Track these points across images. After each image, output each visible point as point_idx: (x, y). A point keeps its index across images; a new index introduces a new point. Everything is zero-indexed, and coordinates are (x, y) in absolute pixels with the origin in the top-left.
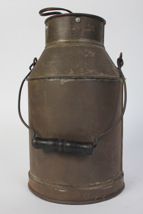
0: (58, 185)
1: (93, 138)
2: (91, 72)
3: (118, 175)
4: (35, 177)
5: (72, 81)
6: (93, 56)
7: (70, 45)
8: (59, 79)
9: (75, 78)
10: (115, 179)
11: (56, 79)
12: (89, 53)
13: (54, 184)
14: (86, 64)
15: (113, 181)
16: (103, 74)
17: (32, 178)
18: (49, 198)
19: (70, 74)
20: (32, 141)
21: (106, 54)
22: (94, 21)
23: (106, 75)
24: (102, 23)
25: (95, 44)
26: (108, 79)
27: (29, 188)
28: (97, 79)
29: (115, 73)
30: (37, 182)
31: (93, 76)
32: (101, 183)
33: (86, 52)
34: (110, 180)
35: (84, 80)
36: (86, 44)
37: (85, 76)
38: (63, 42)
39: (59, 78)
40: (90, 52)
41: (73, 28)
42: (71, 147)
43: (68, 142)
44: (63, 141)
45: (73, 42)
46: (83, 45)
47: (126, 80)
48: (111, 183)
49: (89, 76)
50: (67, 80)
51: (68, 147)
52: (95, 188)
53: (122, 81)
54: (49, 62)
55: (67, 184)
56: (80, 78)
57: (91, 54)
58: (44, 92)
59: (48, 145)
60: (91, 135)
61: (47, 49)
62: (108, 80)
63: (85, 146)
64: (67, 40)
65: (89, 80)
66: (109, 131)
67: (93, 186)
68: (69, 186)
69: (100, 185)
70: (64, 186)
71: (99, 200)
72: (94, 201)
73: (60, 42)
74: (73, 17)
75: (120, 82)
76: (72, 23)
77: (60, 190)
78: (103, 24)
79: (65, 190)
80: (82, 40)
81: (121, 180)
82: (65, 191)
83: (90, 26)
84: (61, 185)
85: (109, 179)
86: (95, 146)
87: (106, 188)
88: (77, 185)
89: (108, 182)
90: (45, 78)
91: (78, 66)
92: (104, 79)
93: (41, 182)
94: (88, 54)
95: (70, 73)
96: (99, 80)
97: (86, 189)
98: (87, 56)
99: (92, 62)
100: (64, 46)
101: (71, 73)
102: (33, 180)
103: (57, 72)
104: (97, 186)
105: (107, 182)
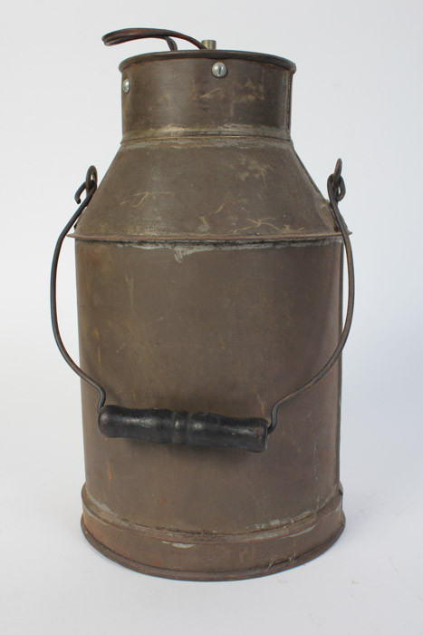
0: (170, 530)
1: (263, 406)
2: (259, 224)
3: (329, 497)
4: (104, 507)
5: (207, 252)
6: (263, 175)
7: (198, 144)
8: (170, 247)
9: (215, 244)
10: (321, 507)
11: (161, 246)
12: (250, 168)
13: (158, 528)
14: (245, 201)
15: (315, 515)
16: (290, 228)
17: (94, 511)
18: (147, 565)
19: (201, 233)
20: (100, 417)
21: (297, 162)
22: (264, 71)
23: (300, 233)
24: (287, 72)
25: (266, 137)
26: (305, 241)
27: (86, 536)
28: (275, 243)
29: (321, 220)
30: (111, 521)
31: (263, 237)
32: (284, 522)
33: (243, 163)
34: (308, 512)
35: (240, 248)
36: (243, 141)
37: (241, 237)
38: (176, 133)
39: (170, 243)
40: (254, 164)
41: (204, 93)
42: (207, 432)
43: (197, 418)
44: (183, 415)
45: (205, 134)
46: (234, 143)
47: (350, 236)
48: (311, 521)
49: (253, 237)
50: (193, 248)
51: (198, 432)
52: (270, 535)
53: (341, 241)
54: (139, 194)
55: (195, 529)
56: (228, 243)
57: (256, 171)
58: (127, 280)
59: (144, 428)
60: (258, 397)
61: (130, 151)
62: (304, 245)
63: (245, 431)
64: (188, 130)
65: (253, 247)
66: (307, 386)
67: (262, 530)
68: (199, 533)
69: (282, 526)
70: (187, 533)
71: (279, 567)
72: (266, 571)
73: (169, 134)
74: (204, 60)
75: (335, 244)
76: (203, 78)
77: (175, 545)
78: (288, 75)
79: (190, 543)
80: (229, 129)
81: (337, 510)
82: (190, 546)
83: (254, 88)
84: (178, 531)
85: (306, 510)
86: (271, 429)
87: (298, 534)
88: (221, 531)
89: (304, 517)
90: (129, 242)
91: (221, 207)
92: (294, 242)
93: (123, 523)
94: (250, 172)
95: (202, 229)
96: (278, 247)
97: (245, 541)
98: (246, 179)
99: (259, 196)
100: (180, 148)
101: (204, 230)
102: (99, 518)
103: (163, 226)
104: (275, 530)
105: (299, 517)
